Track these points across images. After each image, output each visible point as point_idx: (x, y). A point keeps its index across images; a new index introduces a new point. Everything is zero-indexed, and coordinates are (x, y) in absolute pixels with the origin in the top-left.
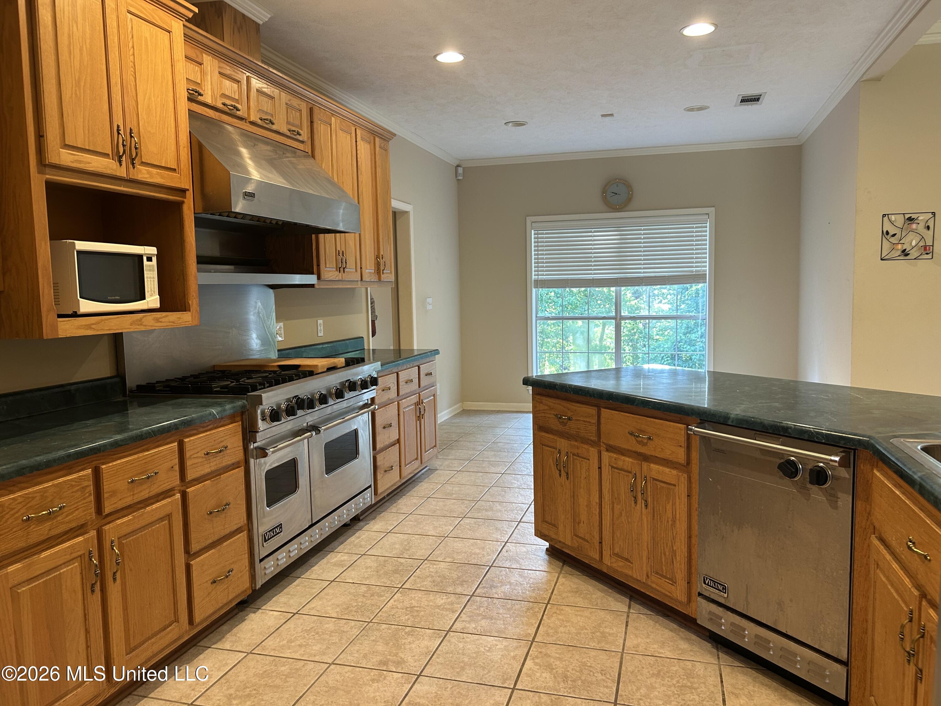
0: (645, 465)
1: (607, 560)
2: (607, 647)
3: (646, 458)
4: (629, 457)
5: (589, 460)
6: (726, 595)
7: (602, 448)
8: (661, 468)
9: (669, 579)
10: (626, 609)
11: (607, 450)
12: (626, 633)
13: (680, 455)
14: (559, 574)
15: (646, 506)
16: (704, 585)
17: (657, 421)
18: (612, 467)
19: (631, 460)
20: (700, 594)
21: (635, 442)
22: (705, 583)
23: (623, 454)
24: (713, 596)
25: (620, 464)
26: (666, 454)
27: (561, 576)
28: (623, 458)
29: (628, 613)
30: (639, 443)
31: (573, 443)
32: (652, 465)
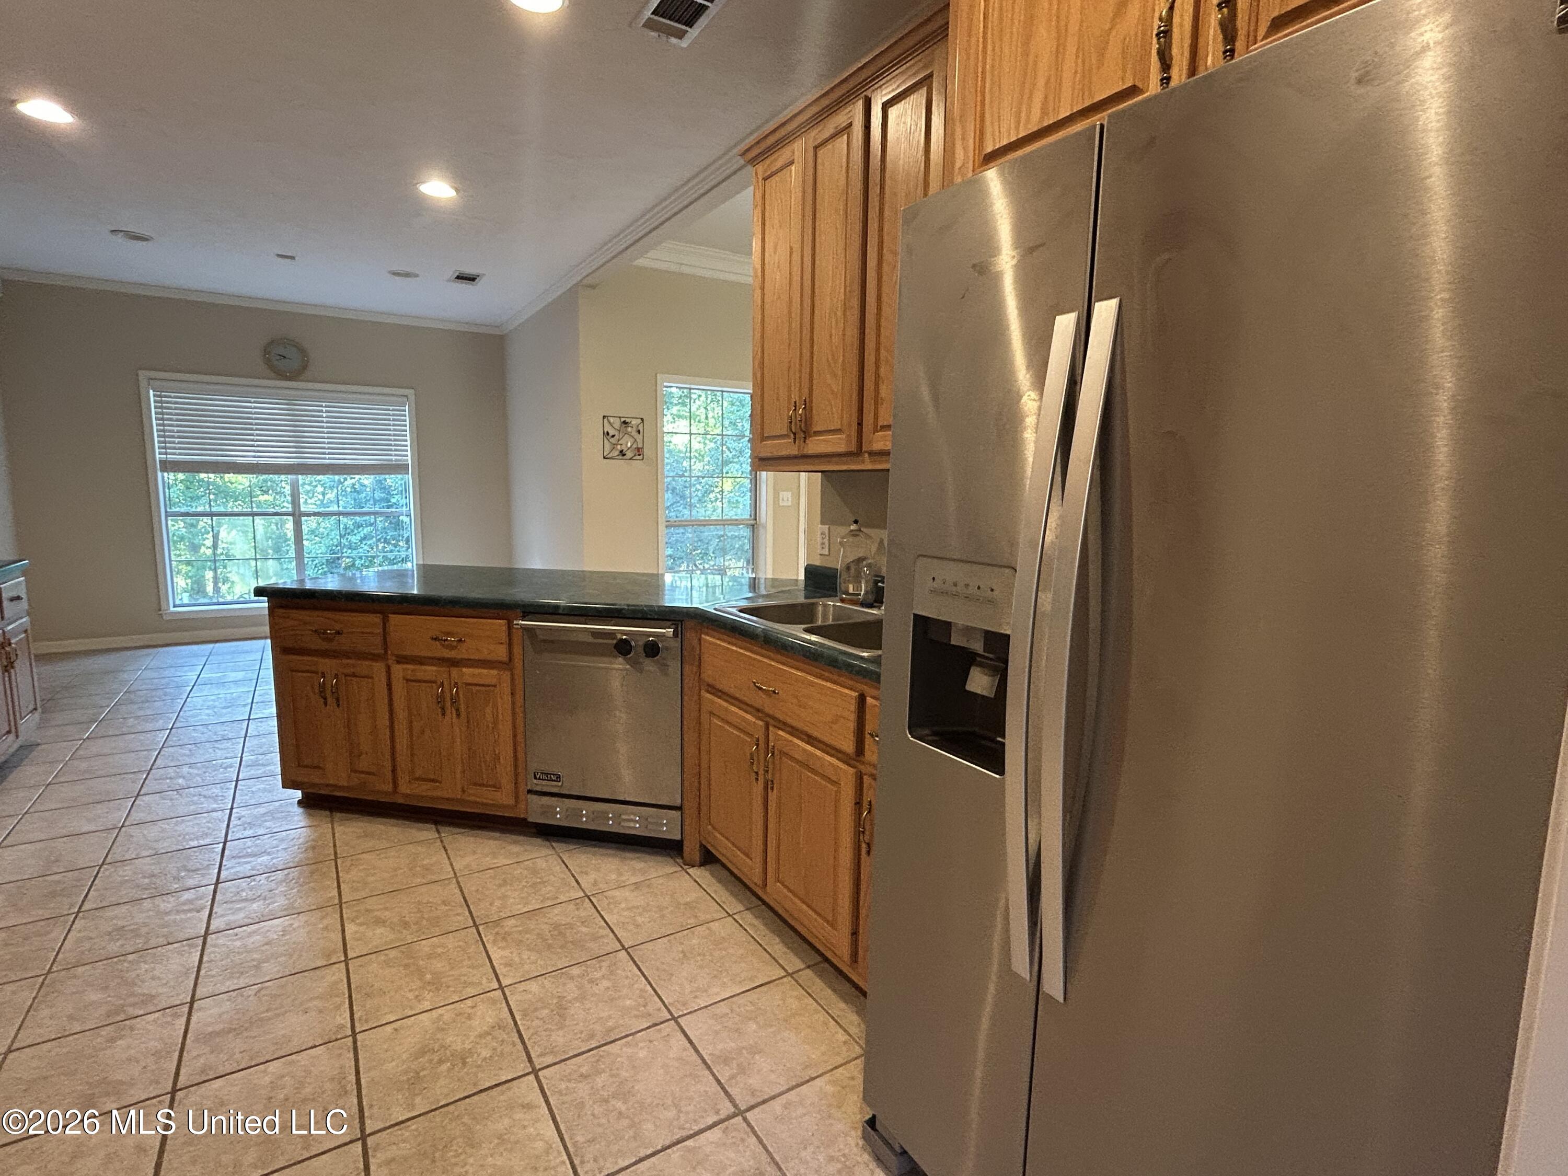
0: (454, 671)
1: (404, 788)
2: (435, 878)
3: (455, 663)
4: (433, 665)
5: (372, 678)
6: (560, 784)
7: (390, 662)
8: (477, 671)
9: (490, 786)
10: (437, 836)
11: (398, 662)
12: (449, 858)
13: (501, 653)
14: (332, 825)
15: (458, 715)
16: (535, 781)
17: (468, 620)
18: (408, 680)
19: (434, 668)
20: (529, 792)
21: (439, 647)
22: (535, 778)
23: (422, 664)
24: (545, 789)
25: (420, 676)
26: (485, 655)
27: (335, 826)
28: (424, 667)
29: (440, 838)
30: (447, 647)
31: (345, 661)
32: (464, 670)
